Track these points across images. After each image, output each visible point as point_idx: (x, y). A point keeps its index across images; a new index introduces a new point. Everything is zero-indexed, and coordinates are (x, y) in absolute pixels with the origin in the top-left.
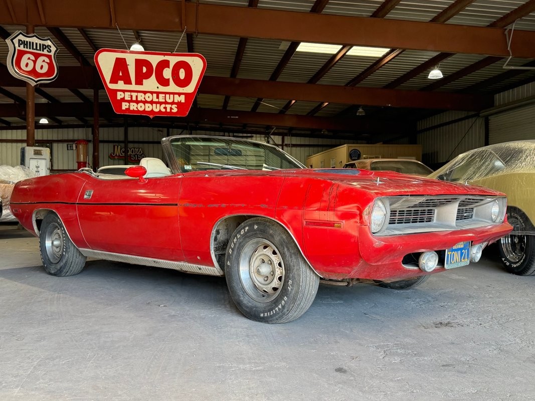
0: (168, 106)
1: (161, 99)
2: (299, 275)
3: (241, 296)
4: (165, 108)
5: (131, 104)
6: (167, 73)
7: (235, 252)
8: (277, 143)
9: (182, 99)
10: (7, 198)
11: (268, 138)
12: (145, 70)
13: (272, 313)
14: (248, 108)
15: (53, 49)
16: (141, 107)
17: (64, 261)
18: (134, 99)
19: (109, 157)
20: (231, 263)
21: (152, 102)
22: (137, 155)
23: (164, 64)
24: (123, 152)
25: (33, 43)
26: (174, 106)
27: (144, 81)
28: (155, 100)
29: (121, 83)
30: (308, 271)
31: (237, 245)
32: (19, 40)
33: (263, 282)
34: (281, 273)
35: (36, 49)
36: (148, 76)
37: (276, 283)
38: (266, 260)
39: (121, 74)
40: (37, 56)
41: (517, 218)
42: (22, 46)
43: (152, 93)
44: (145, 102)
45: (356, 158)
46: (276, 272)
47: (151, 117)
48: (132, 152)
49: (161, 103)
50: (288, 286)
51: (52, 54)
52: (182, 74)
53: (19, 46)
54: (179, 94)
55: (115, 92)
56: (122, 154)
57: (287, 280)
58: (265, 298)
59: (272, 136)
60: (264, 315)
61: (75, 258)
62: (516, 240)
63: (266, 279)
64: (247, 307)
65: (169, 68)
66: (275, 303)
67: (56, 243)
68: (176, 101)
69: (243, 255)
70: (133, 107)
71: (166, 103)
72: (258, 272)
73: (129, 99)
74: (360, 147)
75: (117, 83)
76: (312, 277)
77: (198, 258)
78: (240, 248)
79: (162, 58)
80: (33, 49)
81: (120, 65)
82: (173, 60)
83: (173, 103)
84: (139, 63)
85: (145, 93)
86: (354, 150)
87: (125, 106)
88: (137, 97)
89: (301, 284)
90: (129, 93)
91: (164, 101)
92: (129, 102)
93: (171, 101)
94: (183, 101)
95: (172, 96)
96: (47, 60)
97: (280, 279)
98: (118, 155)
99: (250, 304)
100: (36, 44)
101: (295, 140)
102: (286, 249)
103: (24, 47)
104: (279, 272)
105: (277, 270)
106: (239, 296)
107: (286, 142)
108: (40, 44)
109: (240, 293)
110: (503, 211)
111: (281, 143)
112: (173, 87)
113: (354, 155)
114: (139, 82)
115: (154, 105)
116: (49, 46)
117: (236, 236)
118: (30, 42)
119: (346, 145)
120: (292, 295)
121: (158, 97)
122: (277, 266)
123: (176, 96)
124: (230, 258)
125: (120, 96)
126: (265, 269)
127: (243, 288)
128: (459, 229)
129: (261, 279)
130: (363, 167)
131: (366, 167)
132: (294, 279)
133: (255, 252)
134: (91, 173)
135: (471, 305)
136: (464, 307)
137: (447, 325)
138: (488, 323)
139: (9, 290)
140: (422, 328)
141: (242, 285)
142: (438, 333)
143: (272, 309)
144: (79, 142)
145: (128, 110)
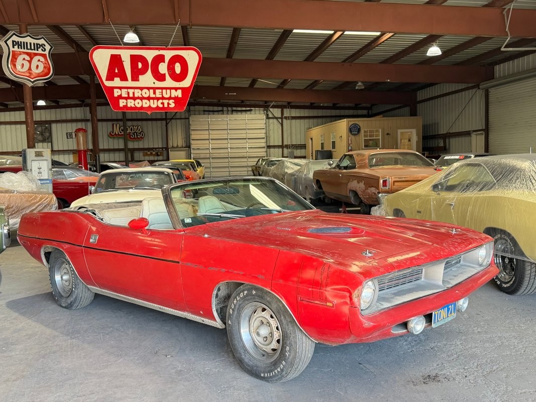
0: (166, 102)
1: (158, 95)
2: (296, 342)
3: (243, 354)
4: (163, 103)
5: (128, 100)
6: (163, 68)
7: (236, 313)
8: (276, 116)
9: (179, 94)
10: (12, 207)
11: (267, 112)
12: (140, 66)
13: (272, 375)
14: (246, 83)
15: (48, 47)
16: (138, 104)
17: (74, 297)
18: (131, 95)
19: (108, 136)
20: (232, 323)
21: (149, 98)
22: (137, 133)
23: (159, 59)
24: (122, 130)
25: (27, 43)
26: (171, 102)
27: (140, 77)
28: (152, 95)
29: (117, 80)
30: (304, 337)
31: (237, 306)
32: (13, 41)
33: (263, 342)
34: (279, 336)
35: (31, 49)
36: (143, 71)
37: (274, 345)
38: (265, 322)
39: (116, 71)
40: (31, 56)
41: (507, 240)
42: (16, 47)
43: (149, 89)
44: (142, 98)
45: (356, 133)
46: (275, 335)
47: (149, 113)
48: (131, 130)
49: (158, 99)
50: (286, 351)
51: (47, 52)
52: (178, 68)
53: (13, 47)
55: (112, 89)
56: (121, 133)
57: (285, 346)
58: (265, 357)
59: (271, 109)
60: (264, 375)
61: (84, 293)
62: (507, 261)
63: (265, 339)
64: (249, 366)
65: (164, 62)
66: (274, 365)
67: (66, 277)
68: (173, 96)
69: (243, 315)
70: (131, 103)
71: (163, 98)
72: (258, 334)
73: (127, 96)
74: (359, 121)
75: (113, 80)
76: (308, 343)
77: (201, 312)
78: (240, 309)
79: (157, 53)
80: (27, 49)
81: (116, 61)
82: (168, 54)
83: (170, 98)
84: (135, 59)
85: (141, 89)
86: (354, 124)
87: (122, 103)
88: (134, 93)
89: (298, 351)
90: (126, 90)
91: (161, 96)
92: (126, 98)
93: (168, 96)
94: (180, 96)
95: (168, 91)
96: (42, 59)
97: (278, 341)
98: (117, 134)
99: (251, 363)
100: (30, 44)
101: (295, 113)
102: (282, 317)
103: (19, 48)
104: (277, 335)
105: (275, 333)
106: (240, 353)
107: (285, 115)
108: (34, 44)
109: (242, 351)
110: (490, 252)
111: (280, 116)
112: (169, 82)
113: (354, 130)
114: (135, 78)
115: (152, 101)
116: (43, 45)
117: (236, 298)
118: (24, 43)
119: (345, 120)
120: (289, 360)
121: (154, 93)
122: (275, 329)
123: (173, 91)
124: (231, 318)
125: (117, 93)
126: (264, 331)
127: (244, 346)
128: (446, 289)
129: (261, 339)
130: (361, 160)
131: (364, 160)
132: (291, 345)
133: (255, 313)
134: (95, 214)
135: (460, 345)
136: (452, 348)
137: (434, 379)
138: (473, 374)
139: (25, 334)
140: (411, 385)
141: (243, 343)
142: (425, 392)
143: (271, 371)
144: (78, 130)
145: (126, 107)
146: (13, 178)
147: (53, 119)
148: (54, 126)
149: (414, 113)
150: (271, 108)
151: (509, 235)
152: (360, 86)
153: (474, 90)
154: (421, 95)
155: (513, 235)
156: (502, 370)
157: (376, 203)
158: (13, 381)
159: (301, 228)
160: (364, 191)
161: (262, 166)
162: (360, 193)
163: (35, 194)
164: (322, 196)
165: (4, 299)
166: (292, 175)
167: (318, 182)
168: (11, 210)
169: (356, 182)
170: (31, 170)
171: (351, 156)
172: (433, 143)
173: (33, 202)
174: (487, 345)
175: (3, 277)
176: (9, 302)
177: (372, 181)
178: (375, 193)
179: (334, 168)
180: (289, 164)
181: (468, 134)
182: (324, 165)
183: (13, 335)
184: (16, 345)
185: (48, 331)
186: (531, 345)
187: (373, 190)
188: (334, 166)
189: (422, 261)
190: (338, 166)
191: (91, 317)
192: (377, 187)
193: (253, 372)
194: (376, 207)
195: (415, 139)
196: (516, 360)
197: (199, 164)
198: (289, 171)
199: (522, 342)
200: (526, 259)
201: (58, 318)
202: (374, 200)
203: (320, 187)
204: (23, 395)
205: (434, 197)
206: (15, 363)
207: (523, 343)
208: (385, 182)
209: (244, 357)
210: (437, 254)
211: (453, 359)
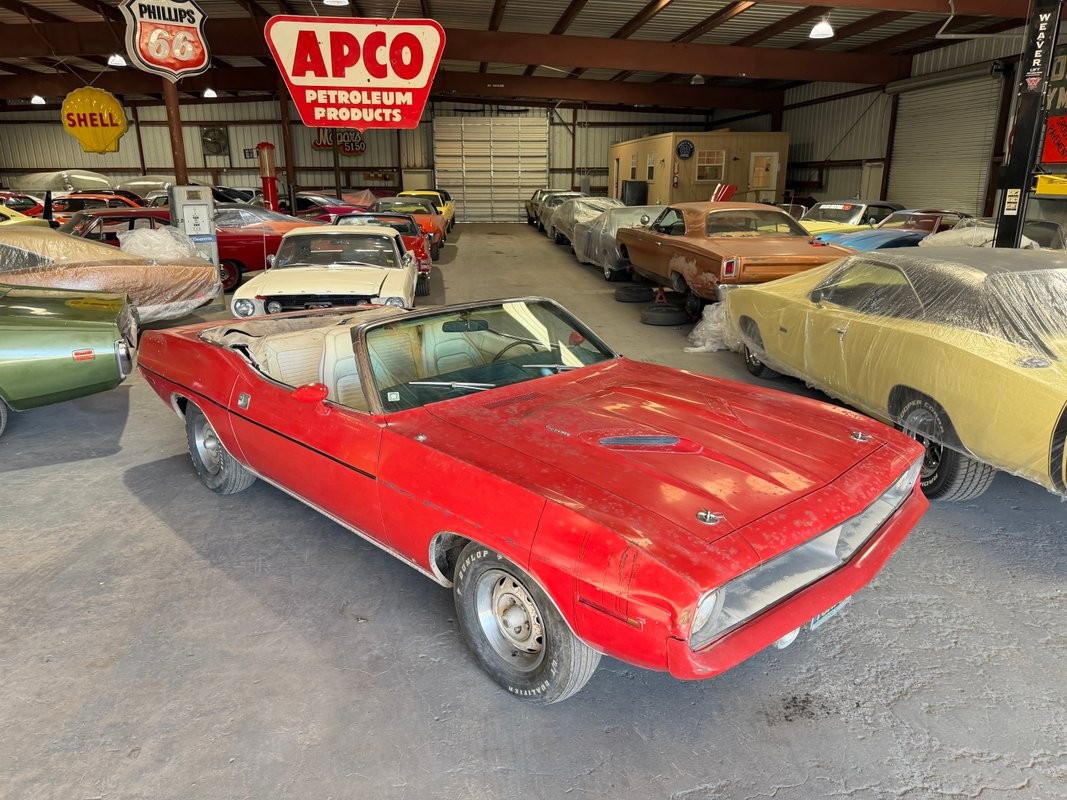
0: (387, 112)
1: (375, 101)
2: (569, 657)
3: (480, 646)
4: (382, 115)
5: (328, 109)
6: (383, 55)
7: (469, 579)
8: (565, 120)
9: (408, 99)
11: (551, 114)
12: (346, 50)
13: (526, 693)
14: (520, 70)
15: (198, 16)
16: (344, 115)
17: (224, 479)
18: (333, 101)
19: (312, 147)
21: (360, 106)
22: (354, 144)
23: (377, 39)
24: (332, 139)
25: (163, 9)
26: (396, 112)
27: (347, 69)
28: (366, 101)
29: (310, 74)
30: (584, 649)
31: (471, 571)
32: (141, 6)
33: (514, 634)
34: (541, 633)
35: (170, 19)
36: (351, 60)
37: (532, 644)
38: (518, 602)
39: (309, 60)
40: (172, 31)
41: (932, 413)
42: (146, 15)
43: (360, 90)
44: (350, 106)
45: (687, 155)
46: (533, 630)
47: (361, 130)
48: (346, 139)
49: (375, 107)
51: (197, 24)
52: (406, 56)
53: (142, 16)
54: (404, 91)
55: (303, 89)
56: (330, 142)
57: (550, 654)
58: (516, 659)
59: (557, 110)
60: (514, 689)
61: (239, 473)
63: (517, 631)
65: (385, 45)
67: (211, 444)
68: (398, 103)
69: (481, 584)
70: (332, 114)
71: (383, 106)
72: (505, 623)
73: (325, 101)
74: (693, 136)
75: (304, 75)
77: (413, 560)
78: (476, 576)
79: (372, 29)
80: (165, 18)
81: (307, 42)
82: (391, 32)
83: (394, 106)
84: (338, 39)
85: (349, 90)
86: (684, 141)
87: (319, 113)
88: (336, 97)
89: (572, 670)
90: (324, 92)
91: (379, 102)
92: (325, 106)
93: (390, 102)
94: (410, 102)
95: (391, 94)
96: (190, 37)
97: (539, 640)
98: (325, 144)
99: (492, 664)
100: (169, 10)
101: (595, 116)
102: (546, 611)
103: (150, 17)
104: (536, 631)
105: (534, 627)
106: (476, 644)
107: (579, 120)
108: (175, 10)
109: (478, 642)
111: (571, 121)
112: (392, 80)
113: (684, 151)
114: (338, 72)
115: (365, 110)
116: (190, 13)
117: (469, 556)
118: (158, 8)
119: (671, 134)
120: (557, 681)
121: (369, 97)
122: (533, 621)
123: (399, 94)
124: (460, 585)
125: (310, 96)
126: (515, 619)
127: (482, 633)
128: (841, 563)
129: (511, 630)
130: (694, 222)
131: (699, 222)
132: (560, 660)
133: (501, 584)
134: (247, 355)
135: (845, 620)
136: (833, 627)
137: (804, 708)
138: (870, 699)
139: (141, 549)
140: (764, 722)
141: (481, 629)
142: (788, 744)
143: (526, 688)
144: (262, 146)
145: (324, 120)
146: (152, 238)
147: (231, 118)
148: (232, 129)
149: (777, 126)
150: (559, 107)
151: (939, 408)
152: (697, 80)
153: (876, 94)
154: (792, 96)
155: (947, 409)
156: (919, 691)
157: (713, 298)
158: (103, 666)
159: (589, 435)
160: (695, 276)
161: (540, 203)
162: (688, 278)
163: (185, 265)
164: (628, 267)
165: (124, 464)
166: (584, 227)
167: (623, 247)
168: (149, 291)
169: (683, 259)
170: (183, 220)
171: (679, 212)
172: (802, 176)
173: (182, 278)
174: (892, 622)
175: (131, 413)
176: (128, 471)
177: (709, 262)
178: (712, 283)
179: (651, 229)
180: (580, 207)
181: (858, 164)
182: (633, 219)
183: (123, 551)
184: (122, 575)
185: (179, 545)
186: (965, 627)
187: (710, 277)
188: (650, 224)
189: (808, 532)
190: (656, 227)
191: (249, 515)
192: (717, 273)
193: (497, 678)
194: (713, 306)
195: (776, 167)
196: (942, 667)
197: (446, 197)
198: (582, 219)
199: (950, 618)
200: (963, 453)
201: (198, 513)
202: (711, 292)
203: (625, 255)
204: (112, 705)
205: (811, 311)
206: (112, 620)
207: (952, 620)
208: (730, 265)
209: (481, 651)
210: (835, 511)
211: (834, 657)
